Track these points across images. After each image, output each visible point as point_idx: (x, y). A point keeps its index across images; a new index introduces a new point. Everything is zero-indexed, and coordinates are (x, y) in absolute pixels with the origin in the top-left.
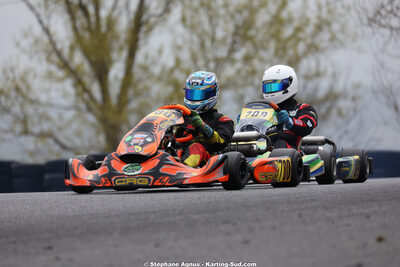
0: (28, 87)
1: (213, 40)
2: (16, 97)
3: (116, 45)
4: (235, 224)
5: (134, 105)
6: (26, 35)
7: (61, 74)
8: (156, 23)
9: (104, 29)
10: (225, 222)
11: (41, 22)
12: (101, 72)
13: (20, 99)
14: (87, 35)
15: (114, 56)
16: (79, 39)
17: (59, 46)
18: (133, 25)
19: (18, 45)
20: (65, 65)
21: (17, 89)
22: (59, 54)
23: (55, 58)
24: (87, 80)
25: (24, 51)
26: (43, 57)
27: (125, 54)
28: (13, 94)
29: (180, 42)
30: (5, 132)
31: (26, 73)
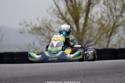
0: (51, 27)
1: (115, 9)
2: (47, 30)
3: (82, 11)
4: (123, 73)
5: (88, 32)
6: (50, 8)
7: (62, 21)
8: (96, 4)
9: (77, 6)
10: (119, 73)
11: (55, 4)
12: (76, 21)
13: (48, 30)
14: (71, 8)
15: (81, 15)
16: (69, 9)
17: (62, 12)
18: (87, 4)
19: (48, 11)
20: (64, 18)
21: (47, 27)
22: (62, 14)
23: (60, 16)
24: (71, 23)
25: (50, 14)
26: (56, 16)
27: (85, 14)
28: (45, 28)
29: (103, 10)
30: (43, 42)
31: (50, 21)
